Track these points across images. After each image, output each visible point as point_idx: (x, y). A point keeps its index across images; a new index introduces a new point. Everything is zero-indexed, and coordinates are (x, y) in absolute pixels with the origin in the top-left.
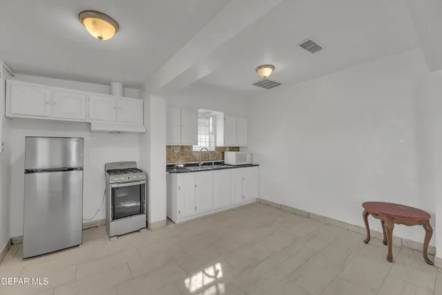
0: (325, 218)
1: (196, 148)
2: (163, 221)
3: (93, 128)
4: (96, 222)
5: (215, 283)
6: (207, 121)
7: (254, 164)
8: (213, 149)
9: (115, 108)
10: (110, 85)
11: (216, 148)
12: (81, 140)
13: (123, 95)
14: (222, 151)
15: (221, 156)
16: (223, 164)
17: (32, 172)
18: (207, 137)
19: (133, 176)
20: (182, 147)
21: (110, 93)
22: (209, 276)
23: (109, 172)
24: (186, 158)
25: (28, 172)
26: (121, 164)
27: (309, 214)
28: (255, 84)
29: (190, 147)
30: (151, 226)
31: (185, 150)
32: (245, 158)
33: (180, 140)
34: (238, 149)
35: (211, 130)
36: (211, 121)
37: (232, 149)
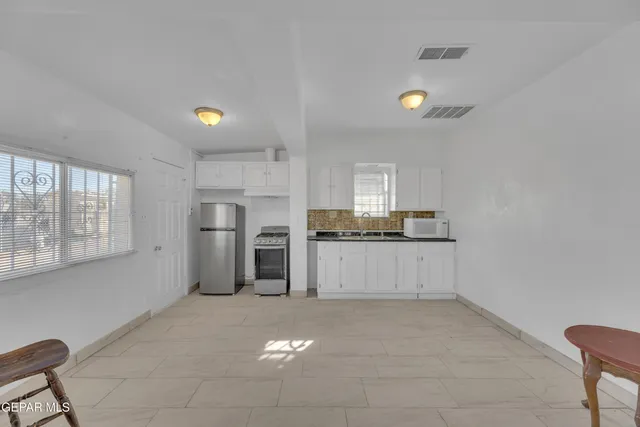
0: (544, 345)
1: (357, 212)
3: (246, 194)
5: (288, 353)
6: (379, 177)
7: (451, 238)
8: (387, 215)
9: (265, 173)
11: (391, 213)
12: (234, 205)
14: (402, 215)
15: (399, 224)
16: (400, 235)
17: (208, 230)
18: (381, 197)
20: (340, 212)
22: (291, 346)
24: (346, 226)
25: (202, 230)
26: (275, 228)
27: (520, 332)
28: (425, 117)
29: (350, 212)
30: (291, 294)
31: (345, 215)
32: (433, 229)
33: (329, 202)
34: (431, 214)
35: (386, 189)
36: (386, 177)
37: (419, 214)
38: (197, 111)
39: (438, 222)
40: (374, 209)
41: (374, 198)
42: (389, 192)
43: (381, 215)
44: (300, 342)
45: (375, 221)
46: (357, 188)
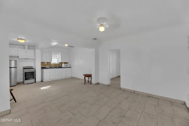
1: (52, 63)
2: (40, 81)
3: (19, 58)
4: (20, 82)
6: (57, 55)
7: (71, 67)
8: (58, 63)
9: (26, 52)
10: (24, 46)
12: (16, 61)
13: (28, 49)
14: (62, 63)
15: (61, 65)
16: (61, 67)
19: (31, 70)
20: (48, 63)
21: (24, 48)
23: (24, 69)
26: (28, 67)
28: (67, 46)
30: (36, 82)
31: (49, 63)
32: (67, 65)
33: (46, 60)
34: (67, 63)
35: (58, 58)
36: (58, 55)
37: (65, 63)
38: (18, 39)
39: (68, 64)
40: (55, 62)
41: (56, 59)
42: (59, 58)
43: (57, 63)
44: (48, 87)
45: (56, 64)
46: (53, 57)
